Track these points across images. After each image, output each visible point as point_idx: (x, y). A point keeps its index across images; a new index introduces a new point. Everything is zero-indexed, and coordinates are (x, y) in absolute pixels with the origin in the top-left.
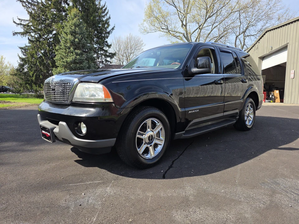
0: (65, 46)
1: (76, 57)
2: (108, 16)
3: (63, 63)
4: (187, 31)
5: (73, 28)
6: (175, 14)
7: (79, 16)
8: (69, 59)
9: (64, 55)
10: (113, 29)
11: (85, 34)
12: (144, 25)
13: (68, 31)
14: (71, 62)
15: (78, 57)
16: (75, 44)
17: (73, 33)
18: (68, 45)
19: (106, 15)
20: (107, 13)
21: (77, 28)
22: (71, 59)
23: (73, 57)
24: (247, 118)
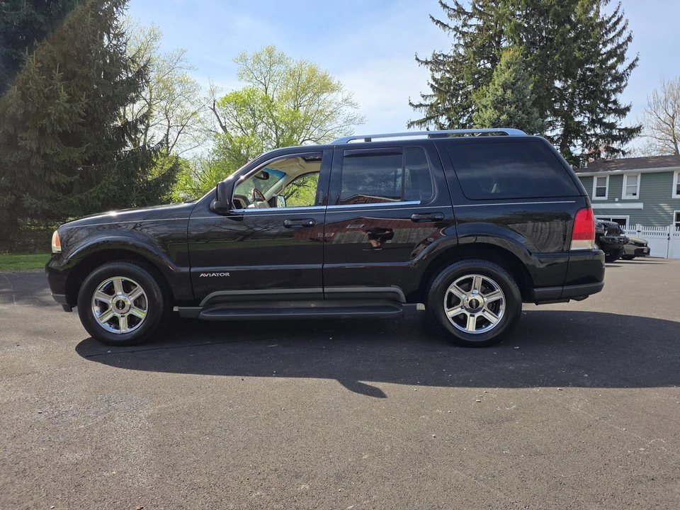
2: (625, 35)
5: (500, 92)
7: (516, 63)
10: (632, 66)
13: (489, 103)
19: (620, 34)
20: (624, 28)
21: (509, 92)
24: (468, 314)
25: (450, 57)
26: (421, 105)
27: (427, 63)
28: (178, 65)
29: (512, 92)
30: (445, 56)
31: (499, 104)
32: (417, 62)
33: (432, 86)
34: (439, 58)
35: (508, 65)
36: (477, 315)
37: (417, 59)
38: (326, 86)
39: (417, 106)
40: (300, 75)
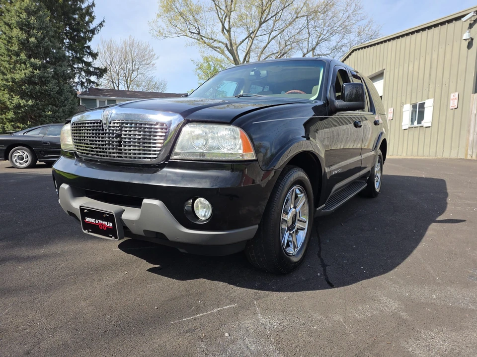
0: (8, 50)
1: (33, 73)
3: (4, 82)
4: (230, 40)
5: (24, 15)
6: (210, 10)
8: (19, 75)
9: (7, 66)
10: (101, 25)
11: (49, 29)
12: (159, 24)
14: (23, 82)
15: (38, 71)
16: (30, 48)
17: (25, 26)
18: (15, 48)
21: (33, 18)
22: (23, 76)
23: (26, 71)
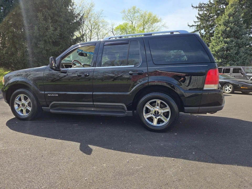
1: (224, 46)
5: (227, 18)
7: (236, 5)
13: (222, 23)
22: (219, 48)
23: (221, 45)
24: (154, 117)
25: (206, 4)
26: (193, 26)
27: (196, 7)
28: (101, 16)
29: (233, 18)
30: (204, 4)
31: (226, 24)
32: (192, 7)
33: (197, 17)
34: (202, 5)
35: (232, 6)
36: (158, 118)
37: (192, 6)
38: (155, 20)
39: (191, 26)
40: (145, 17)
